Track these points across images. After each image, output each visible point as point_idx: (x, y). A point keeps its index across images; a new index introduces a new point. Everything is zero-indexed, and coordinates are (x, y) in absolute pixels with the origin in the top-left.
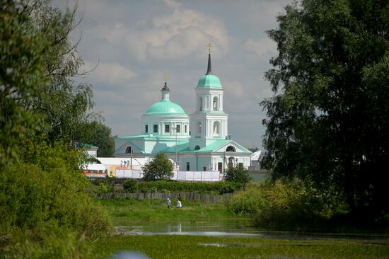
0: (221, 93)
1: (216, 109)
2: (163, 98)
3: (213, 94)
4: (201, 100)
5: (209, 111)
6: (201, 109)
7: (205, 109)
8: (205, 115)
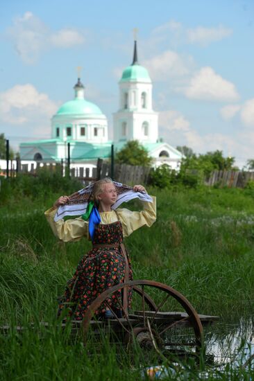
0: (150, 87)
1: (144, 106)
2: (76, 96)
3: (141, 88)
4: (126, 96)
5: (136, 109)
6: (126, 107)
7: (132, 107)
8: (132, 113)
